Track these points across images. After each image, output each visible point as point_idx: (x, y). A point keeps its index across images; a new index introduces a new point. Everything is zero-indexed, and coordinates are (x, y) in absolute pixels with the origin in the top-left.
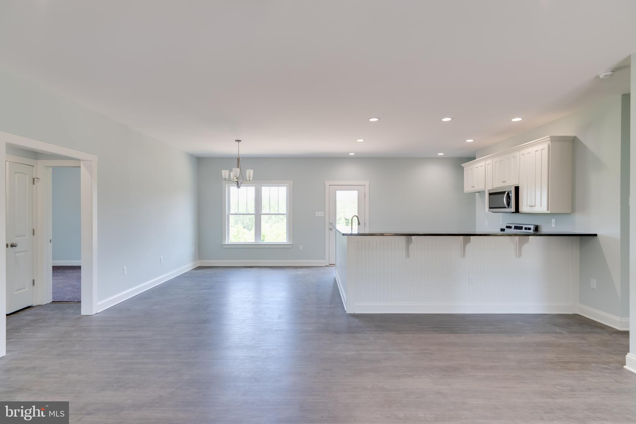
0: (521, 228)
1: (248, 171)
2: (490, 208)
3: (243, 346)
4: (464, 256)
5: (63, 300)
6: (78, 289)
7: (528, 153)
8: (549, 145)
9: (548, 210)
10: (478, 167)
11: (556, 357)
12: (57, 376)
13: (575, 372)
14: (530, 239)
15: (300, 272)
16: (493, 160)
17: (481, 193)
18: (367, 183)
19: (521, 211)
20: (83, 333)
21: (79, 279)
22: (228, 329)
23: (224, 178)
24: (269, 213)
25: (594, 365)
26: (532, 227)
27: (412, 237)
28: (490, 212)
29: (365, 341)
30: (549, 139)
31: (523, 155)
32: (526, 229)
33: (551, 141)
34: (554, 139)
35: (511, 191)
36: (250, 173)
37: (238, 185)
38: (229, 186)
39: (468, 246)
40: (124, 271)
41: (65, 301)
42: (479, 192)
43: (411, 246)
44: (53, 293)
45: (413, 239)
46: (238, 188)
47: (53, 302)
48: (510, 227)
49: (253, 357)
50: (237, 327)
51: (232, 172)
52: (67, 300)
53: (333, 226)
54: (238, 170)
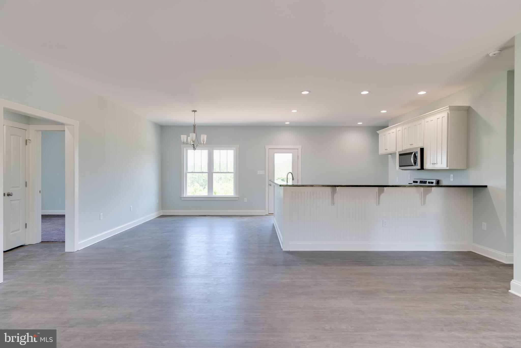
0: (425, 182)
1: (202, 136)
2: (400, 166)
3: (198, 275)
4: (379, 204)
5: (51, 240)
6: (63, 232)
7: (431, 121)
8: (448, 114)
9: (447, 167)
10: (390, 133)
11: (454, 284)
12: (45, 298)
13: (469, 295)
14: (433, 189)
15: (245, 219)
16: (402, 127)
17: (393, 154)
18: (300, 147)
19: (425, 168)
20: (66, 266)
21: (64, 224)
22: (186, 263)
23: (182, 141)
24: (219, 172)
25: (485, 289)
26: (434, 181)
27: (337, 188)
28: (400, 170)
29: (297, 271)
30: (448, 108)
31: (427, 122)
32: (429, 183)
33: (450, 110)
34: (452, 109)
35: (417, 152)
36: (204, 137)
37: (194, 147)
38: (186, 149)
39: (382, 196)
40: (101, 217)
41: (52, 241)
42: (391, 154)
43: (336, 196)
44: (42, 235)
45: (337, 189)
46: (194, 150)
47: (42, 242)
48: (417, 182)
49: (206, 284)
50: (193, 261)
51: (189, 137)
52: (53, 241)
53: (272, 182)
54: (194, 135)
